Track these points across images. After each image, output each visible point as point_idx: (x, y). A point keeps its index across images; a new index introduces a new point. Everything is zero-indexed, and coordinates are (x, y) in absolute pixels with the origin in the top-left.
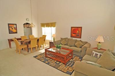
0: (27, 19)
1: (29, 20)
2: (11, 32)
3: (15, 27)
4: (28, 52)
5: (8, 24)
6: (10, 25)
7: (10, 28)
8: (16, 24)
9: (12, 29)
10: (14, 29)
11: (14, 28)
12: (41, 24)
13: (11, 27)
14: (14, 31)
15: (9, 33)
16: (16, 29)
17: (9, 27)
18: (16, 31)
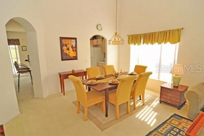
0: (97, 26)
1: (101, 30)
2: (65, 57)
3: (74, 46)
4: (107, 116)
5: (60, 38)
6: (63, 40)
7: (65, 48)
8: (75, 39)
9: (68, 49)
10: (71, 49)
11: (72, 47)
12: (129, 36)
13: (66, 45)
14: (72, 54)
15: (62, 60)
16: (75, 49)
17: (62, 45)
18: (75, 55)
